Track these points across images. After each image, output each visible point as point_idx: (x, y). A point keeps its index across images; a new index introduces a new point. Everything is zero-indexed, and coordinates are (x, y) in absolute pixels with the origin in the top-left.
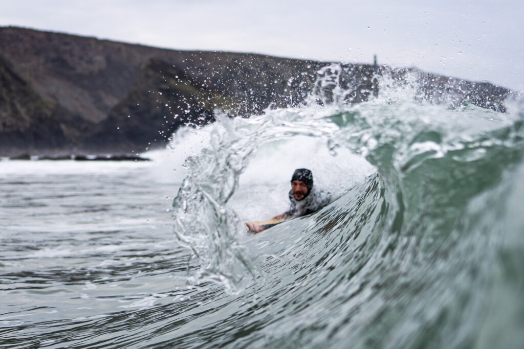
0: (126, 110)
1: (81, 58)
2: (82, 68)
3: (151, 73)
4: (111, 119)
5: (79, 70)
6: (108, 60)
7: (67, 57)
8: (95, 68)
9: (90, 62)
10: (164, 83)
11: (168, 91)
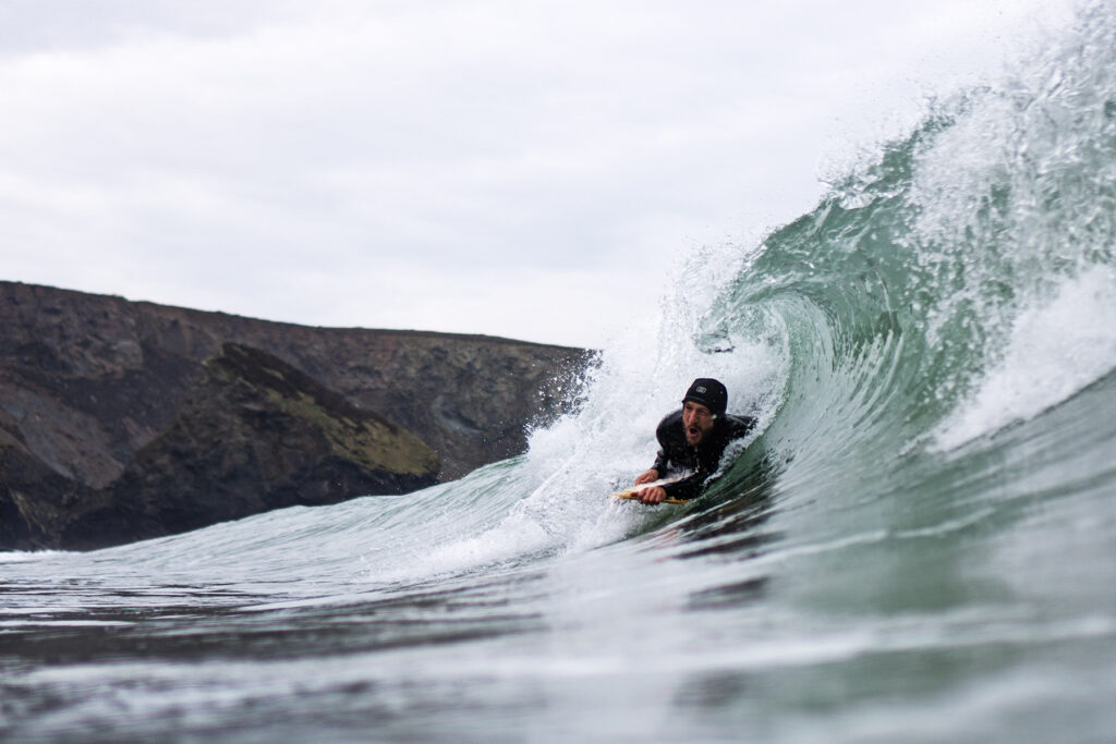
0: (164, 460)
1: (86, 344)
2: (87, 366)
3: (223, 376)
4: (129, 478)
5: (80, 373)
6: (148, 349)
7: (51, 341)
8: (117, 367)
9: (107, 352)
10: (254, 397)
11: (262, 415)
